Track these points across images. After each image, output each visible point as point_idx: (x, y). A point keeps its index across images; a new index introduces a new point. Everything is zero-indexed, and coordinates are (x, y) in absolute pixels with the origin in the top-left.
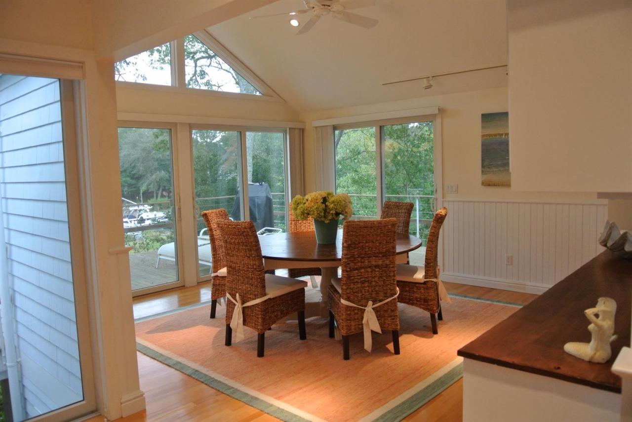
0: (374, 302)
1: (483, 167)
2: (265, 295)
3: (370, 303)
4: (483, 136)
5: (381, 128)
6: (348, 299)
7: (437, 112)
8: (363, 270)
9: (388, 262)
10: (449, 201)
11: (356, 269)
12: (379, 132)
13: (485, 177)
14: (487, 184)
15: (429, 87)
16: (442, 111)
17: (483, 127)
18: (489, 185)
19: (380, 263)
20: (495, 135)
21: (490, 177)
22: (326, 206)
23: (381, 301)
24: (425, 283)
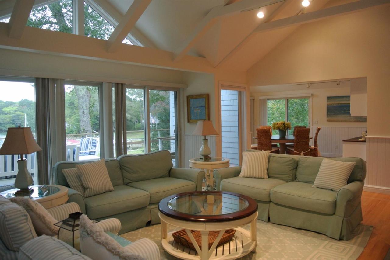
0: (303, 152)
1: (327, 115)
2: (271, 150)
3: (302, 152)
4: (327, 104)
5: (287, 100)
6: (296, 151)
7: (310, 95)
8: (300, 143)
9: (307, 141)
10: (314, 127)
11: (299, 142)
12: (286, 102)
13: (328, 118)
14: (328, 121)
15: (309, 87)
16: (312, 95)
17: (327, 101)
18: (329, 121)
19: (305, 141)
20: (332, 104)
21: (330, 118)
22: (284, 126)
23: (305, 151)
24: (314, 149)
